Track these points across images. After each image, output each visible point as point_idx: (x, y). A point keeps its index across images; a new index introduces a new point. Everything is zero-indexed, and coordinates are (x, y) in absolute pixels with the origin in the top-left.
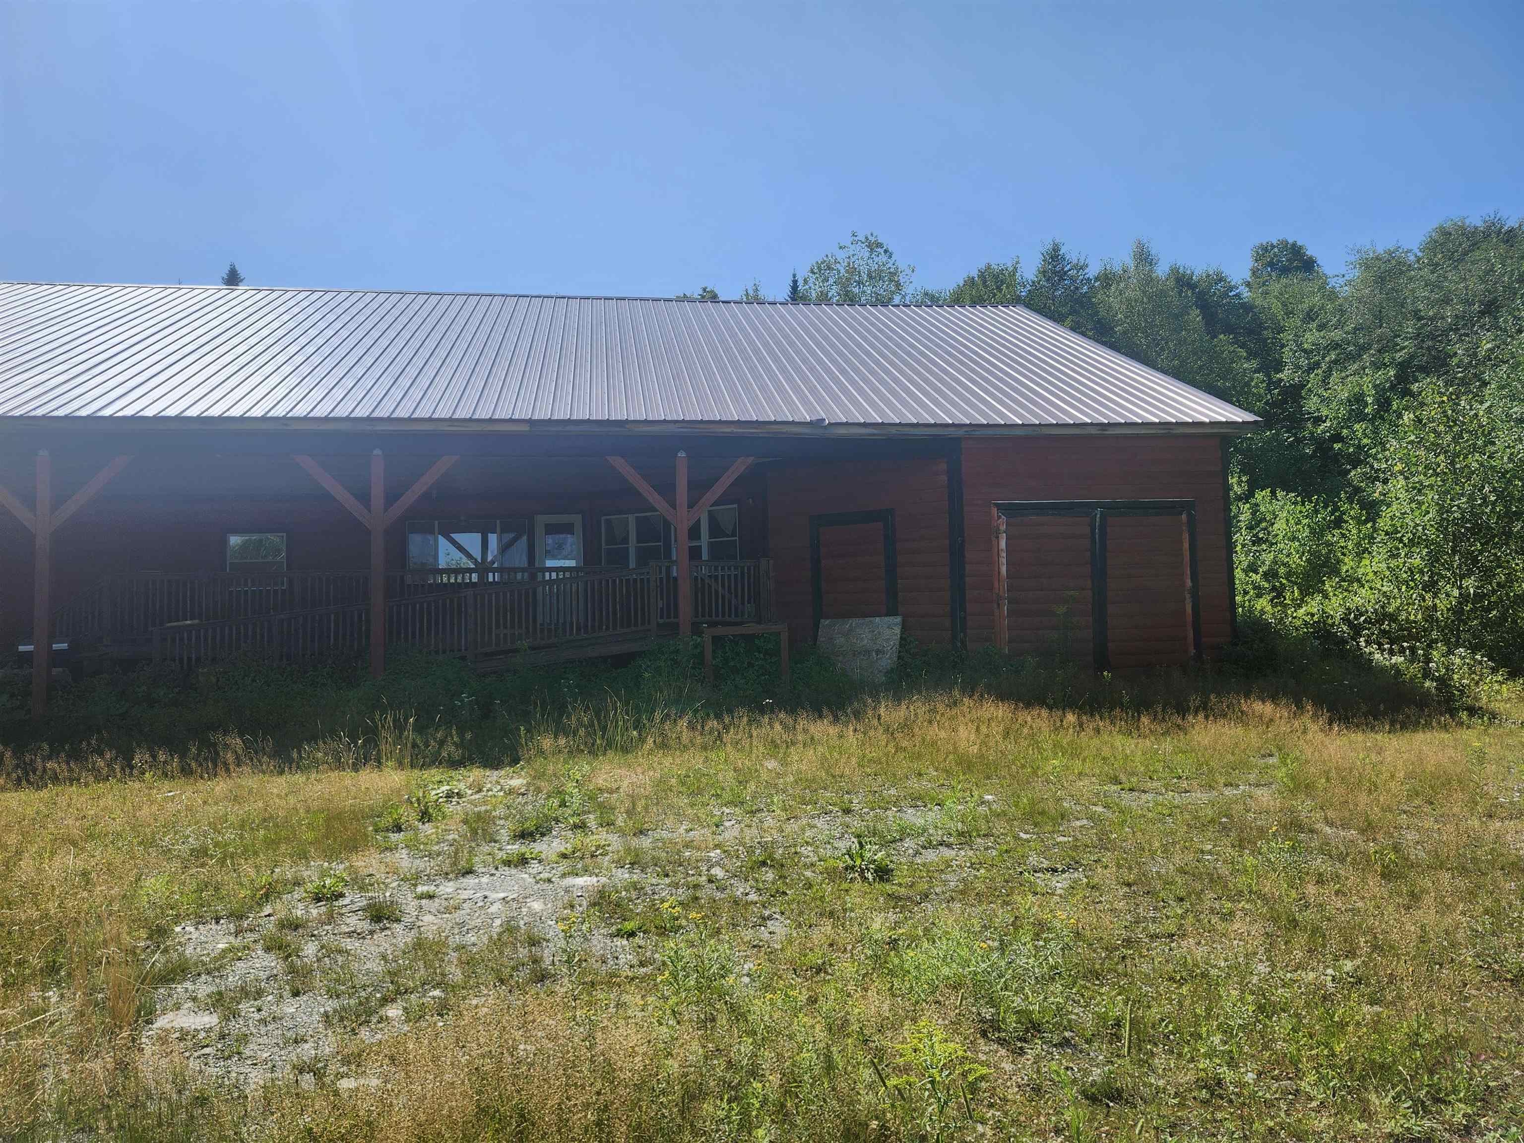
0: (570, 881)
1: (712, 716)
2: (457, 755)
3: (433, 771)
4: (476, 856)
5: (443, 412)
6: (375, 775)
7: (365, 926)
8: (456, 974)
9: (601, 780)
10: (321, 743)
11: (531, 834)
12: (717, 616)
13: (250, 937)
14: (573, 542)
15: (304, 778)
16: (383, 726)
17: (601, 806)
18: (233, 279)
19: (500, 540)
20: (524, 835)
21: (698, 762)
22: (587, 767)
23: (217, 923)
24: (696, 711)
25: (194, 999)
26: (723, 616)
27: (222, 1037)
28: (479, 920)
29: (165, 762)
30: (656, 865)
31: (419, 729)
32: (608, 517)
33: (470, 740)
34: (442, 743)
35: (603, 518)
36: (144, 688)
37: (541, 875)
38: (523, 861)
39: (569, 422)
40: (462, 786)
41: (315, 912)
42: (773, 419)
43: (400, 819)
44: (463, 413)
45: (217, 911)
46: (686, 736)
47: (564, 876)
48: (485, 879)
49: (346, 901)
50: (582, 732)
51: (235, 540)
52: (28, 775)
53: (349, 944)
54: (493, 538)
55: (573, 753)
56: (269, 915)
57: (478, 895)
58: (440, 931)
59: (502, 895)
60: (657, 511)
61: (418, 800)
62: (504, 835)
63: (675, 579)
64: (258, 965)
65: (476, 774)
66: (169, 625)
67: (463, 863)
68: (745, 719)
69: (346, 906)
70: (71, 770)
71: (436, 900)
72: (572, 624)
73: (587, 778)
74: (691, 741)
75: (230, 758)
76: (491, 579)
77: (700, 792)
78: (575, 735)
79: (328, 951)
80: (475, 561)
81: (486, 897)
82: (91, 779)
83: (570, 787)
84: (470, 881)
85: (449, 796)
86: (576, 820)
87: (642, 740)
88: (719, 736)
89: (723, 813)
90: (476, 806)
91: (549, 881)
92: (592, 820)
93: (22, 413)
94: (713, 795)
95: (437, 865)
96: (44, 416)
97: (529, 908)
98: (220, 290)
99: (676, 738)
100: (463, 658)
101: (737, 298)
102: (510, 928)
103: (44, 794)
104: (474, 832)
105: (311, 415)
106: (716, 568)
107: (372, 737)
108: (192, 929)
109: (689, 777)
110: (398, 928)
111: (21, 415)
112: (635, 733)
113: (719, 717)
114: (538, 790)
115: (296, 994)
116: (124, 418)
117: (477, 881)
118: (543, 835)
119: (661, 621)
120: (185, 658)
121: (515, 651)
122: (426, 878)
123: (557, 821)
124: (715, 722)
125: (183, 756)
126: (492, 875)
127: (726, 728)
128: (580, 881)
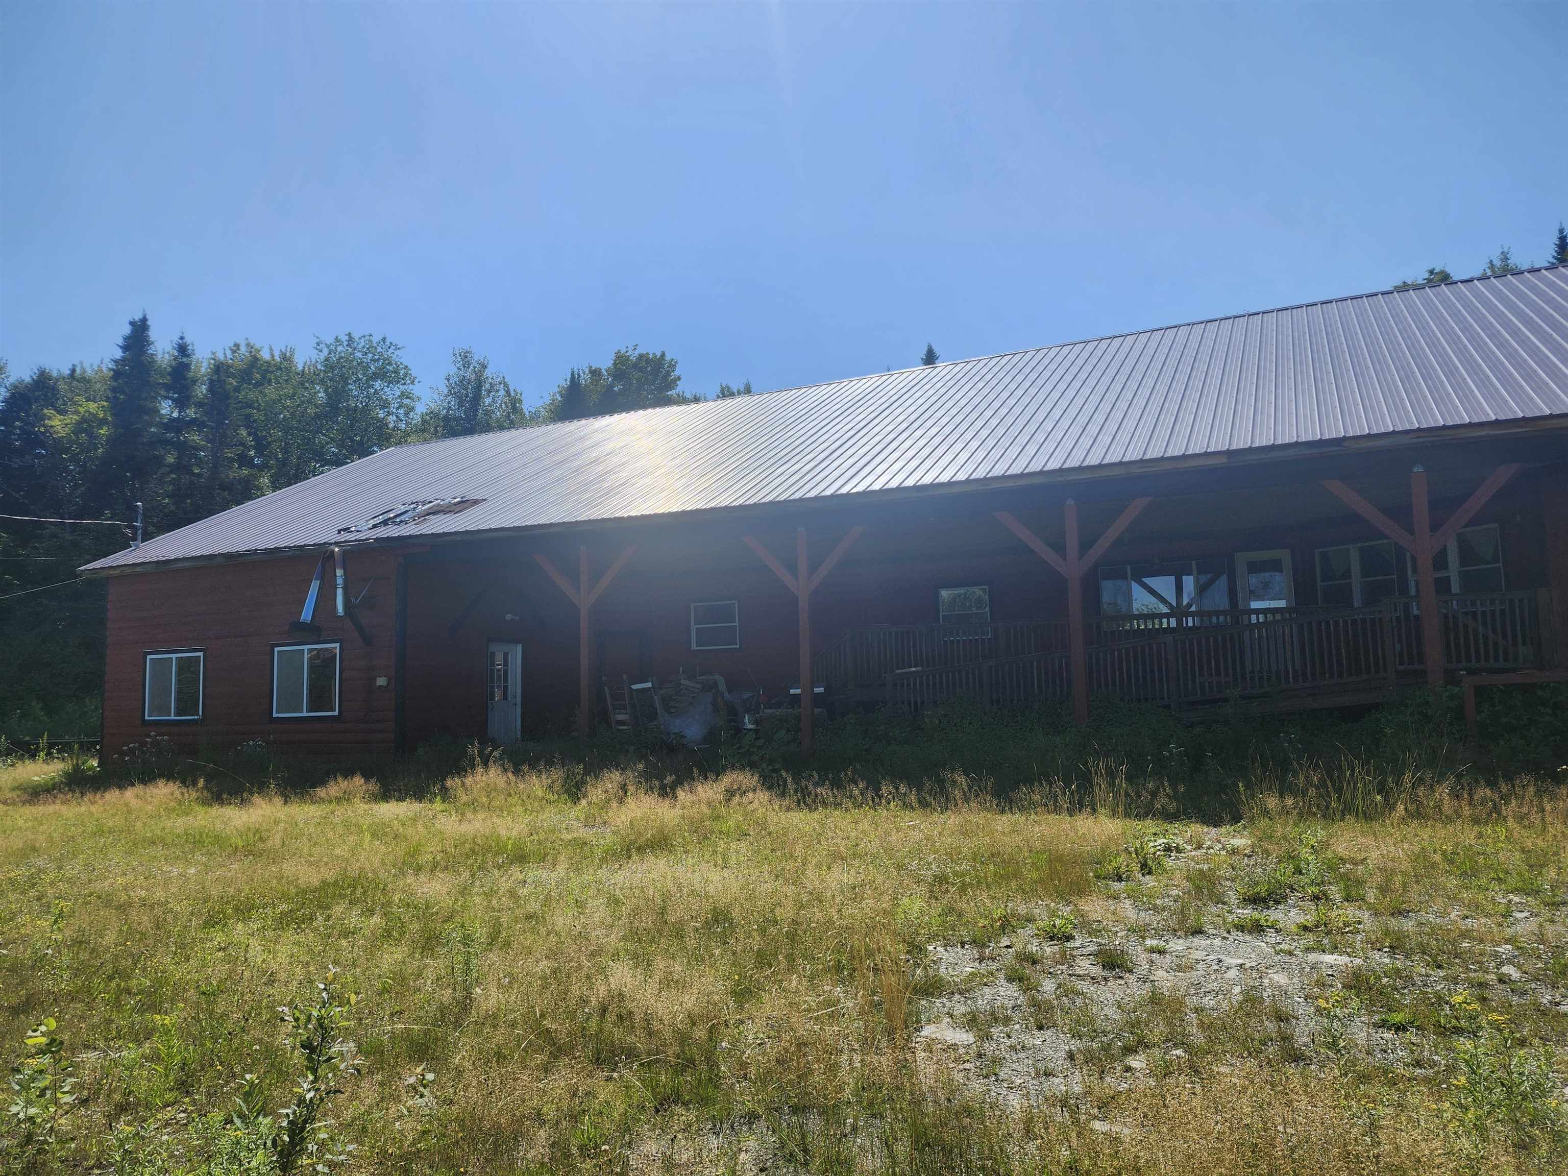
0: (1313, 957)
1: (1482, 782)
2: (1172, 807)
3: (1148, 822)
4: (1204, 915)
5: (1133, 455)
6: (1090, 821)
7: (1097, 971)
8: (1198, 1038)
9: (1341, 848)
10: (1036, 784)
11: (1264, 901)
12: (1478, 660)
13: (993, 966)
14: (1280, 580)
15: (1024, 818)
16: (1096, 773)
17: (1345, 877)
18: (930, 359)
19: (1197, 581)
20: (1255, 900)
21: (1469, 836)
22: (1321, 834)
23: (963, 947)
24: (1459, 776)
25: (951, 1016)
26: (1487, 660)
27: (980, 1056)
28: (1215, 984)
29: (905, 794)
30: (1424, 953)
31: (1130, 779)
32: (1325, 550)
33: (1183, 793)
34: (1154, 794)
35: (1317, 551)
36: (882, 727)
37: (1282, 946)
38: (1257, 929)
39: (1273, 447)
40: (1179, 840)
41: (1048, 950)
42: (1548, 412)
43: (1119, 868)
44: (1154, 453)
45: (961, 936)
46: (1448, 806)
47: (1308, 950)
48: (1217, 942)
49: (1078, 944)
50: (1312, 792)
51: (945, 594)
52: (804, 798)
53: (1083, 986)
54: (1189, 582)
55: (1304, 815)
56: (1007, 947)
57: (1212, 957)
58: (1175, 988)
59: (1240, 961)
60: (1387, 537)
61: (1136, 850)
62: (1233, 898)
63: (1417, 618)
64: (1002, 994)
65: (1196, 829)
66: (898, 671)
67: (1191, 922)
68: (1532, 790)
69: (1077, 948)
70: (835, 796)
71: (1167, 956)
72: (1287, 672)
73: (1326, 845)
74: (1456, 812)
75: (958, 794)
76: (1190, 624)
77: (1474, 872)
78: (1304, 796)
79: (1065, 991)
80: (1170, 606)
81: (1220, 961)
82: (850, 805)
83: (1305, 853)
84: (1199, 941)
85: (1168, 849)
86: (1316, 890)
87: (1390, 807)
88: (1496, 808)
89: (1510, 901)
90: (1197, 863)
91: (1290, 953)
92: (1335, 892)
93: (785, 497)
94: (1493, 879)
95: (1164, 920)
96: (800, 498)
97: (1270, 979)
98: (924, 370)
99: (1436, 807)
100: (1167, 707)
101: (1478, 273)
102: (1251, 999)
103: (815, 815)
104: (1199, 889)
105: (1008, 473)
106: (1473, 604)
107: (1086, 783)
108: (942, 950)
109: (1458, 854)
110: (1131, 978)
111: (785, 500)
112: (1379, 797)
113: (1492, 784)
114: (1267, 853)
115: (1040, 1028)
116: (858, 493)
117: (1208, 942)
118: (1277, 902)
119: (1401, 668)
120: (912, 702)
121: (1226, 700)
122: (1153, 932)
123: (1293, 890)
124: (1488, 791)
125: (919, 791)
126: (1224, 938)
127: (1506, 798)
128: (1329, 958)
